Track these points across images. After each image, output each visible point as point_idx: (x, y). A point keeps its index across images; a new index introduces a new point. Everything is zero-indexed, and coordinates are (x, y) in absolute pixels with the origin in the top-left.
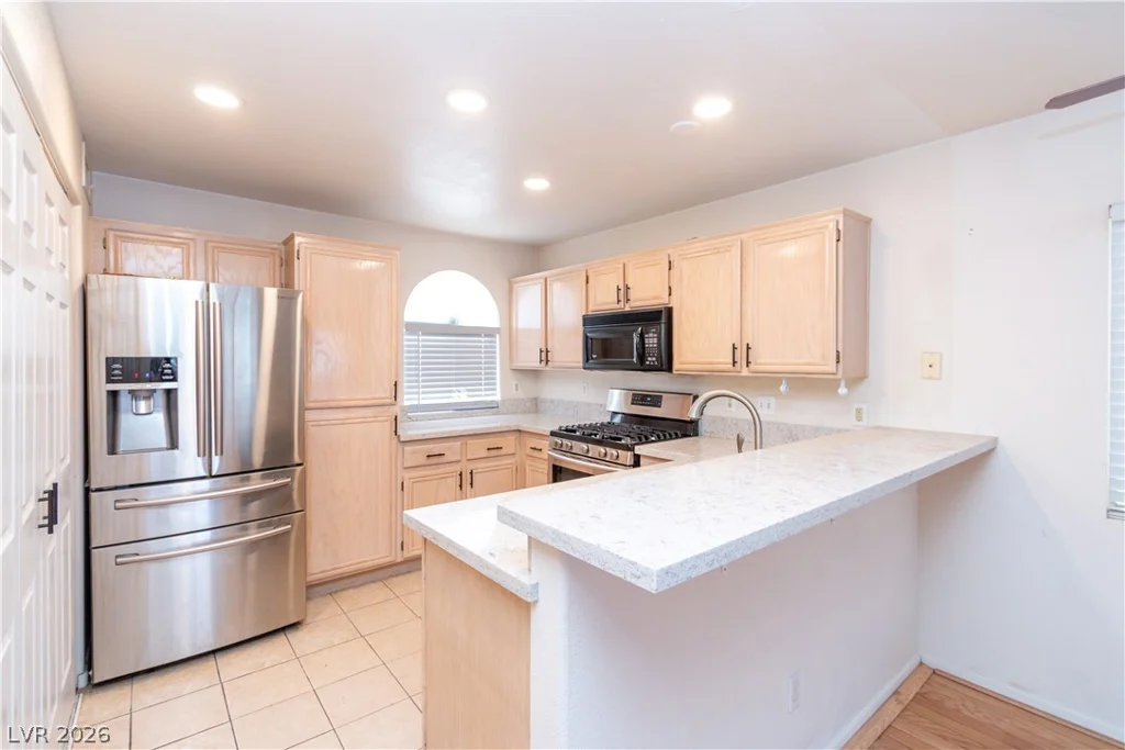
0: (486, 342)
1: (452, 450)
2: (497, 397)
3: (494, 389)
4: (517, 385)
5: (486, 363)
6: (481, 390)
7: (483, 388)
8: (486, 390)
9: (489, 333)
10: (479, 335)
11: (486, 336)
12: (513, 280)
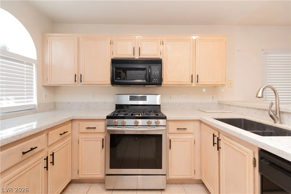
0: (27, 67)
1: (39, 142)
2: (34, 101)
3: (32, 98)
4: (46, 95)
5: (27, 81)
6: (24, 98)
7: (25, 97)
8: (27, 98)
9: (29, 62)
10: (23, 63)
11: (27, 64)
12: (46, 34)
